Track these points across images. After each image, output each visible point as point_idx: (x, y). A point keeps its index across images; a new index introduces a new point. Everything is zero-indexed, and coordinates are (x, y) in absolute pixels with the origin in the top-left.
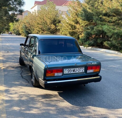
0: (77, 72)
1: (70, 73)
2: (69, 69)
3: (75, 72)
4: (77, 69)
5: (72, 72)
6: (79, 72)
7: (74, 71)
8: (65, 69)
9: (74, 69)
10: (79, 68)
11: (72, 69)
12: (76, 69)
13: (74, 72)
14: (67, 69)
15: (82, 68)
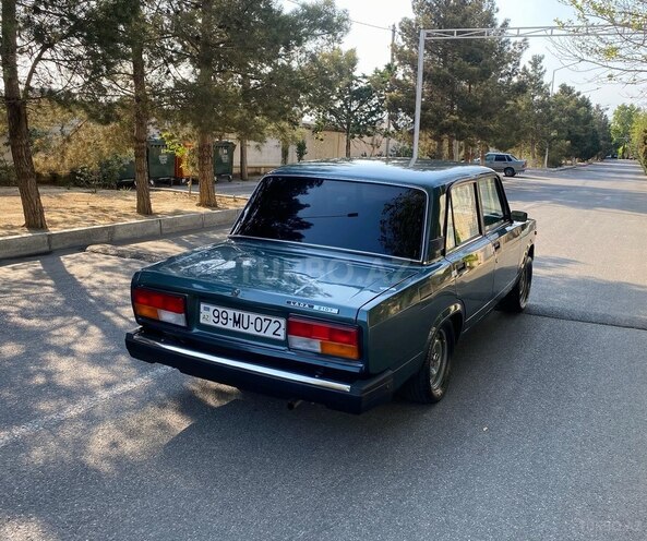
0: (251, 330)
1: (219, 325)
2: (221, 310)
3: (242, 330)
4: (253, 317)
5: (230, 326)
6: (261, 334)
7: (237, 322)
8: (205, 302)
9: (237, 313)
10: (263, 318)
11: (231, 313)
12: (246, 315)
13: (236, 329)
14: (212, 308)
15: (274, 320)
